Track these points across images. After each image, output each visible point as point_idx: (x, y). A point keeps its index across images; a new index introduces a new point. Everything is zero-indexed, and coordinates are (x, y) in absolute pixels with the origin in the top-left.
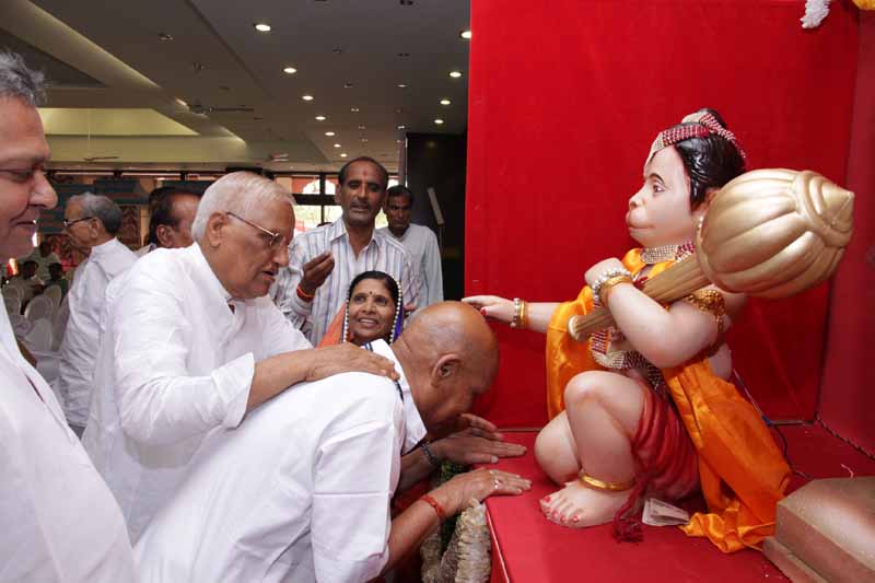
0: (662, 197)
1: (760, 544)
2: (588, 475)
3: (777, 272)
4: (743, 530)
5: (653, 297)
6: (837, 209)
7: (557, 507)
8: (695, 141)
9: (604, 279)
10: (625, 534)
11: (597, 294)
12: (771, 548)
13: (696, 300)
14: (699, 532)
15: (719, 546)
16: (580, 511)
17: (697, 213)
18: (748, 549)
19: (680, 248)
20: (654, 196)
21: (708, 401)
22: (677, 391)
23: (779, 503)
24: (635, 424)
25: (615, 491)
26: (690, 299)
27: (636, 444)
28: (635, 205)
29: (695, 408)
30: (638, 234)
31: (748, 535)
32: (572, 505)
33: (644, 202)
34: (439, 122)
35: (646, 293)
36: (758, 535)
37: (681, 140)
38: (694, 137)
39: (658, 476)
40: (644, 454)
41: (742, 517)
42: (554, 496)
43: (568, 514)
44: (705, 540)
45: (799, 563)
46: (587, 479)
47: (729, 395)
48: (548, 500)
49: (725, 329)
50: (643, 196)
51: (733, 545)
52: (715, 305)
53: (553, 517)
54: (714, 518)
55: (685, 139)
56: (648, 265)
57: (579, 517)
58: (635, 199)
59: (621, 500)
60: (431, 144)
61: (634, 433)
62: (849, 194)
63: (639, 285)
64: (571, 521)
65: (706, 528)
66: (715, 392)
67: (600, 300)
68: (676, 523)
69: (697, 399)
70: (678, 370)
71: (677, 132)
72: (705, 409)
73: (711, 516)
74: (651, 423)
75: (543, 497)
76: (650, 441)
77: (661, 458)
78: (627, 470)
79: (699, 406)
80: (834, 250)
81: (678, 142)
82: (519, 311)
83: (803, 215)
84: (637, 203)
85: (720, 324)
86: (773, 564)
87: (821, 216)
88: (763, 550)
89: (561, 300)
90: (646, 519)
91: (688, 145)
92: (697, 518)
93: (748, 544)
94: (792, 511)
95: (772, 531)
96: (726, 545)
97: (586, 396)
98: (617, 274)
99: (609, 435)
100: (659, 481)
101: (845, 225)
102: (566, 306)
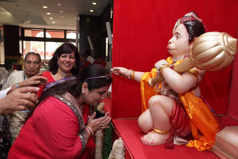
1: (211, 149)
2: (156, 129)
3: (214, 63)
4: (205, 144)
5: (176, 72)
6: (232, 44)
7: (146, 139)
8: (190, 22)
9: (161, 66)
10: (169, 147)
11: (159, 71)
12: (214, 149)
13: (190, 72)
14: (191, 146)
15: (198, 149)
16: (154, 140)
18: (207, 150)
19: (184, 56)
22: (184, 101)
23: (216, 135)
24: (171, 112)
26: (188, 72)
27: (171, 118)
28: (170, 43)
29: (189, 106)
30: (171, 52)
31: (207, 145)
32: (151, 138)
33: (173, 41)
34: (92, 11)
35: (174, 70)
37: (186, 22)
38: (190, 21)
39: (178, 129)
40: (174, 121)
42: (145, 136)
43: (150, 141)
44: (194, 148)
45: (223, 152)
46: (156, 130)
47: (200, 102)
48: (143, 137)
49: (199, 81)
50: (173, 40)
51: (202, 149)
52: (195, 74)
53: (145, 143)
55: (187, 21)
56: (174, 62)
57: (154, 142)
58: (171, 41)
59: (166, 137)
61: (170, 115)
62: (236, 40)
63: (172, 68)
64: (151, 143)
65: (194, 144)
66: (196, 101)
67: (160, 73)
68: (184, 144)
70: (184, 94)
71: (184, 19)
72: (193, 106)
73: (195, 141)
74: (176, 112)
75: (141, 136)
76: (176, 117)
78: (168, 127)
80: (231, 56)
81: (185, 22)
82: (132, 73)
83: (222, 46)
84: (171, 42)
85: (197, 80)
86: (215, 154)
87: (227, 46)
88: (212, 150)
90: (175, 143)
91: (188, 23)
92: (191, 142)
93: (207, 149)
94: (220, 136)
95: (214, 143)
96: (200, 149)
98: (165, 64)
99: (163, 115)
100: (178, 131)
101: (235, 49)
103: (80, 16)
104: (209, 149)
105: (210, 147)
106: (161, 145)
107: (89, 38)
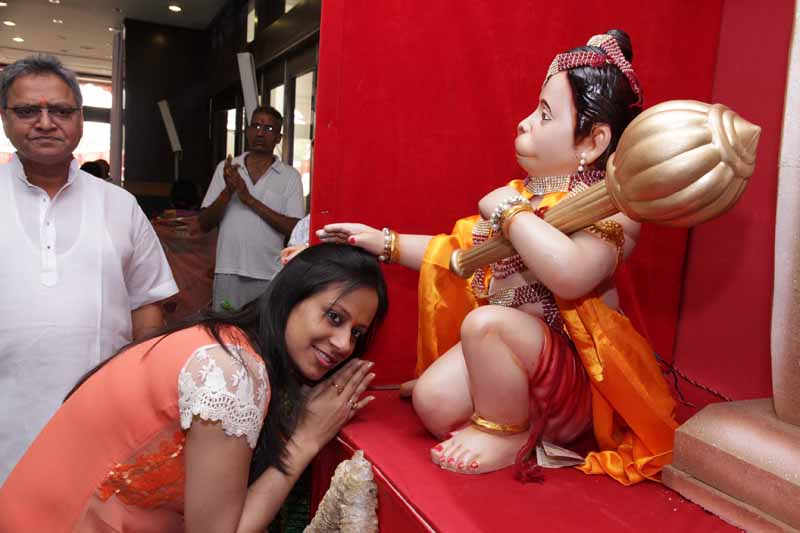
0: (549, 126)
1: (658, 475)
2: (483, 418)
4: (641, 461)
5: (556, 226)
6: (745, 141)
7: (452, 454)
8: (587, 70)
9: (506, 207)
10: (528, 475)
11: (495, 223)
12: (670, 475)
13: (598, 230)
14: (596, 469)
15: (619, 480)
16: (477, 456)
17: (580, 147)
18: (646, 481)
19: (572, 179)
20: (542, 124)
21: (606, 333)
23: (676, 430)
25: (512, 434)
26: (592, 230)
27: (534, 381)
28: (523, 131)
29: (596, 340)
30: (526, 163)
31: (647, 466)
32: (468, 451)
34: (175, 9)
35: (549, 222)
36: (655, 467)
37: (575, 67)
38: (588, 65)
40: (541, 392)
41: (637, 450)
42: (445, 444)
43: (466, 460)
44: (606, 476)
45: (700, 484)
46: (480, 422)
47: (624, 328)
48: (440, 449)
50: (531, 123)
51: (633, 477)
52: (614, 235)
53: (450, 466)
54: (612, 455)
55: (579, 66)
56: (535, 196)
57: (478, 462)
58: (524, 124)
59: (519, 443)
60: (160, 39)
61: (533, 370)
62: (757, 128)
63: (540, 213)
64: (468, 468)
65: (602, 465)
67: (500, 229)
68: (571, 464)
69: (597, 332)
70: (575, 303)
72: (605, 340)
73: (608, 453)
74: (551, 359)
75: (433, 446)
76: (549, 377)
77: (558, 396)
79: (600, 338)
80: (741, 180)
81: (571, 69)
82: (390, 243)
83: (717, 145)
84: (525, 128)
85: (621, 255)
86: (673, 491)
87: (733, 148)
88: (664, 480)
89: (434, 232)
91: (580, 74)
92: (593, 456)
93: (646, 476)
94: (692, 435)
95: (670, 458)
96: (627, 478)
97: (487, 330)
98: (519, 202)
100: (553, 422)
101: (752, 158)
102: (441, 240)
103: (128, 23)
104: (653, 476)
105: (655, 471)
106: (500, 470)
107: (164, 108)
